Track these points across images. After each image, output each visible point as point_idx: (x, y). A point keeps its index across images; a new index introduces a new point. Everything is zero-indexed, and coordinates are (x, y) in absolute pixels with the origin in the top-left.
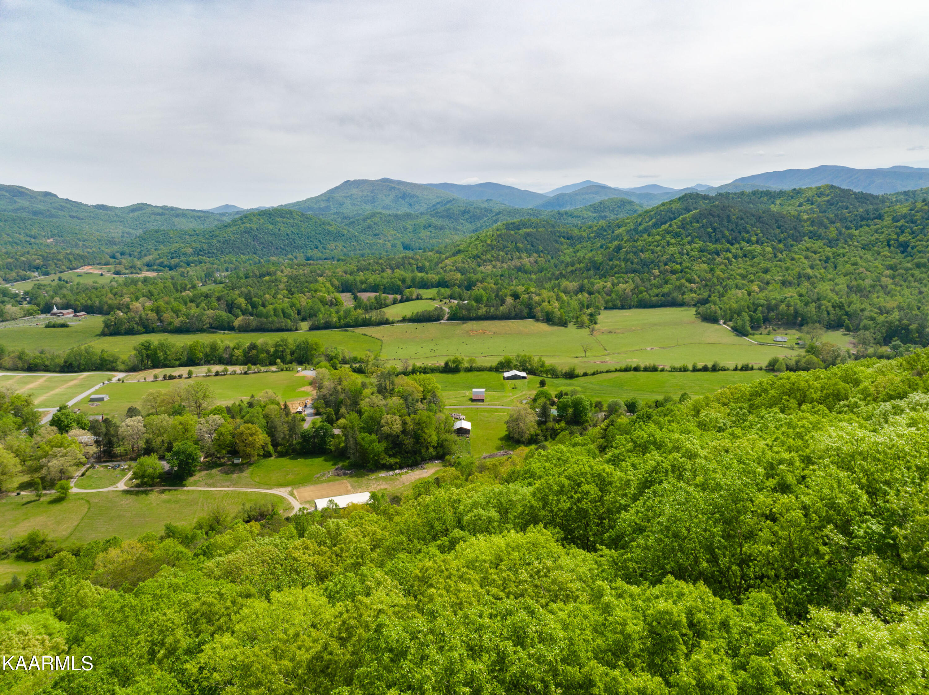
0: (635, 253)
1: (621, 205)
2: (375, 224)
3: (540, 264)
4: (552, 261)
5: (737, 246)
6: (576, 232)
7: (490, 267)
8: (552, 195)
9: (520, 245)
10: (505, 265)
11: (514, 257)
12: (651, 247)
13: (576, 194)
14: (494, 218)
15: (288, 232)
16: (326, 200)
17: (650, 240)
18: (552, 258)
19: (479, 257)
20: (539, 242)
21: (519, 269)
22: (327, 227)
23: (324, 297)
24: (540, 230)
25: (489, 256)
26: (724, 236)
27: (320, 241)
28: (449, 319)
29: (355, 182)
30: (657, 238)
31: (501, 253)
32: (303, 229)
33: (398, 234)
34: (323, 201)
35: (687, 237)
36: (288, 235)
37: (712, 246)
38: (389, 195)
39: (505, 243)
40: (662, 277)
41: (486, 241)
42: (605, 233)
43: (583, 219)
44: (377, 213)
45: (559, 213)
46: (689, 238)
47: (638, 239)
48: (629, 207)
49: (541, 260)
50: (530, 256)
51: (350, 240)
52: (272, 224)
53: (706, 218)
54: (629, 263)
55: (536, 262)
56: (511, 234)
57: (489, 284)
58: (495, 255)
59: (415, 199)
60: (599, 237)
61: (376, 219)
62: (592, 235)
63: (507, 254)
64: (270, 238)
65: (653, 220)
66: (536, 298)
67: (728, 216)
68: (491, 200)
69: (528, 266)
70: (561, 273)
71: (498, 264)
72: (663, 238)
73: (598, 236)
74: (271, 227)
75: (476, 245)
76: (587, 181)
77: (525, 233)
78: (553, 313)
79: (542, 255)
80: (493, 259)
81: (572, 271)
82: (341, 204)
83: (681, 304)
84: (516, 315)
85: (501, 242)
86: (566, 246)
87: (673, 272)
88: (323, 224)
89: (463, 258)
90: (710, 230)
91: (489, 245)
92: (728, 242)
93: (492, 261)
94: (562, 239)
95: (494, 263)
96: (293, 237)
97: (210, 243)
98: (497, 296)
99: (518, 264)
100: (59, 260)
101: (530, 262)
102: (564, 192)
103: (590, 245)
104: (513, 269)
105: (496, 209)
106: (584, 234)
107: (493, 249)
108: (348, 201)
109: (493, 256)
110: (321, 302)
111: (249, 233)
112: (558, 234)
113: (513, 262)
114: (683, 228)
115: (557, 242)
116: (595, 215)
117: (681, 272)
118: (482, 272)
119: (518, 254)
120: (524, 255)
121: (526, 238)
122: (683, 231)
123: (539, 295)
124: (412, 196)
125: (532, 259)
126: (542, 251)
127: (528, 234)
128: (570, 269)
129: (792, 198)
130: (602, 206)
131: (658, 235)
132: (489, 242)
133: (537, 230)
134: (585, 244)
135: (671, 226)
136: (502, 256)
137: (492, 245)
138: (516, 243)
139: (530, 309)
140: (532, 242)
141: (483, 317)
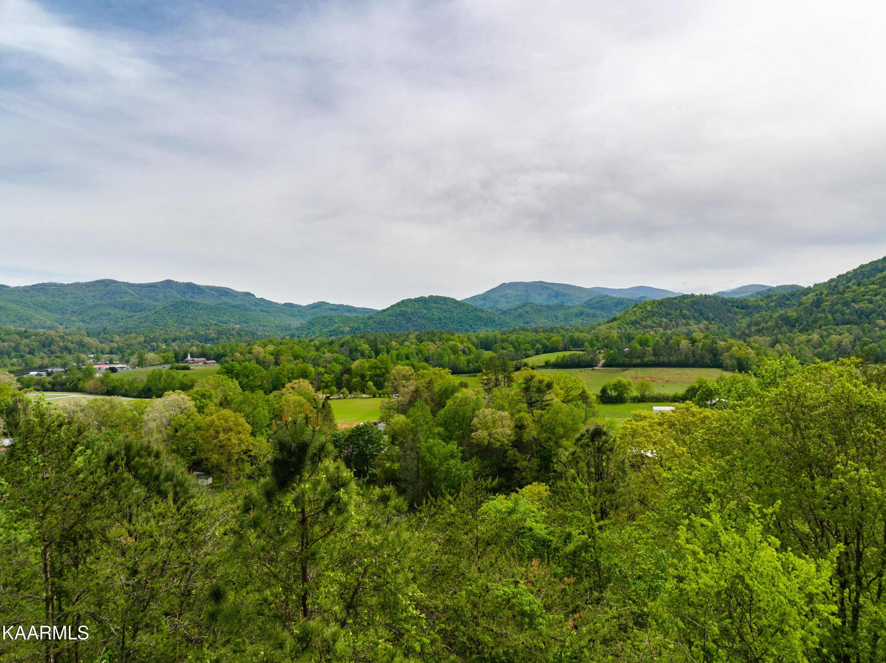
0: (845, 304)
2: (526, 312)
4: (727, 328)
6: (752, 302)
7: (651, 333)
9: (685, 312)
10: (669, 331)
11: (680, 324)
12: (867, 297)
15: (441, 316)
16: (482, 299)
18: (726, 326)
19: (638, 323)
20: (708, 311)
22: (479, 313)
23: (455, 346)
25: (649, 322)
27: (471, 326)
28: (604, 365)
29: (511, 284)
31: (664, 320)
32: (455, 315)
33: (549, 323)
34: (480, 299)
36: (440, 319)
38: (542, 294)
39: (668, 310)
41: (645, 308)
44: (529, 303)
49: (714, 327)
50: (699, 323)
51: (500, 326)
52: (426, 309)
54: (838, 314)
55: (707, 329)
58: (657, 322)
59: (567, 298)
60: (780, 306)
61: (527, 308)
62: (773, 304)
63: (671, 321)
64: (423, 322)
69: (698, 332)
71: (661, 330)
74: (425, 311)
75: (635, 312)
77: (691, 301)
78: (748, 359)
79: (713, 322)
80: (654, 325)
82: (497, 302)
84: (695, 362)
85: (663, 309)
86: (741, 316)
88: (475, 310)
89: (619, 324)
91: (650, 312)
93: (653, 327)
94: (735, 309)
95: (655, 329)
96: (445, 321)
97: (365, 323)
99: (685, 330)
100: (232, 335)
101: (699, 328)
103: (771, 314)
106: (761, 303)
107: (654, 315)
108: (503, 300)
109: (654, 322)
110: (452, 349)
111: (404, 315)
112: (729, 304)
113: (679, 328)
115: (729, 311)
119: (684, 321)
120: (692, 322)
121: (692, 306)
123: (725, 341)
124: (566, 295)
125: (702, 326)
126: (713, 319)
127: (695, 303)
132: (649, 308)
134: (764, 313)
136: (665, 323)
137: (653, 312)
138: (681, 311)
139: (715, 355)
140: (700, 310)
141: (650, 363)
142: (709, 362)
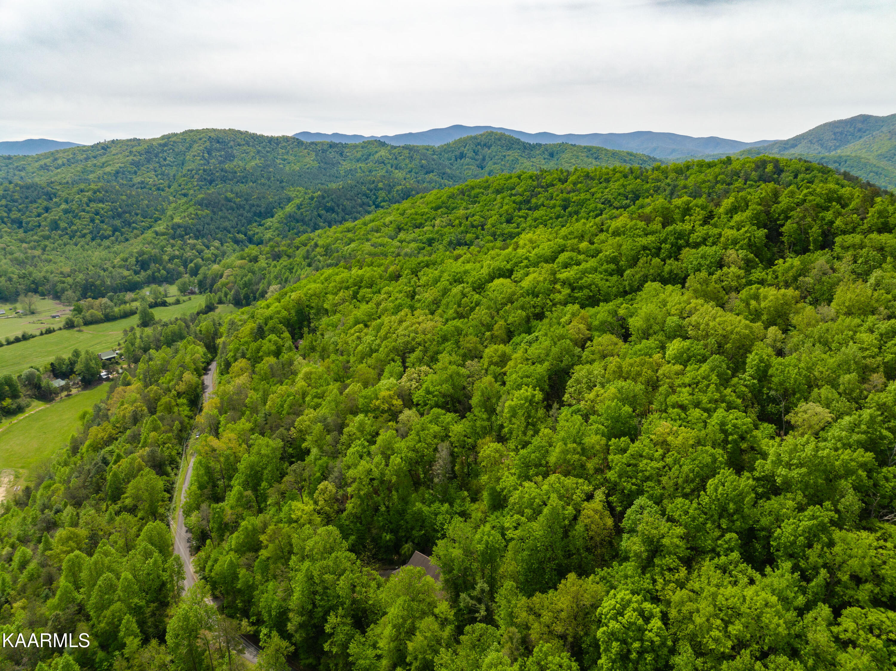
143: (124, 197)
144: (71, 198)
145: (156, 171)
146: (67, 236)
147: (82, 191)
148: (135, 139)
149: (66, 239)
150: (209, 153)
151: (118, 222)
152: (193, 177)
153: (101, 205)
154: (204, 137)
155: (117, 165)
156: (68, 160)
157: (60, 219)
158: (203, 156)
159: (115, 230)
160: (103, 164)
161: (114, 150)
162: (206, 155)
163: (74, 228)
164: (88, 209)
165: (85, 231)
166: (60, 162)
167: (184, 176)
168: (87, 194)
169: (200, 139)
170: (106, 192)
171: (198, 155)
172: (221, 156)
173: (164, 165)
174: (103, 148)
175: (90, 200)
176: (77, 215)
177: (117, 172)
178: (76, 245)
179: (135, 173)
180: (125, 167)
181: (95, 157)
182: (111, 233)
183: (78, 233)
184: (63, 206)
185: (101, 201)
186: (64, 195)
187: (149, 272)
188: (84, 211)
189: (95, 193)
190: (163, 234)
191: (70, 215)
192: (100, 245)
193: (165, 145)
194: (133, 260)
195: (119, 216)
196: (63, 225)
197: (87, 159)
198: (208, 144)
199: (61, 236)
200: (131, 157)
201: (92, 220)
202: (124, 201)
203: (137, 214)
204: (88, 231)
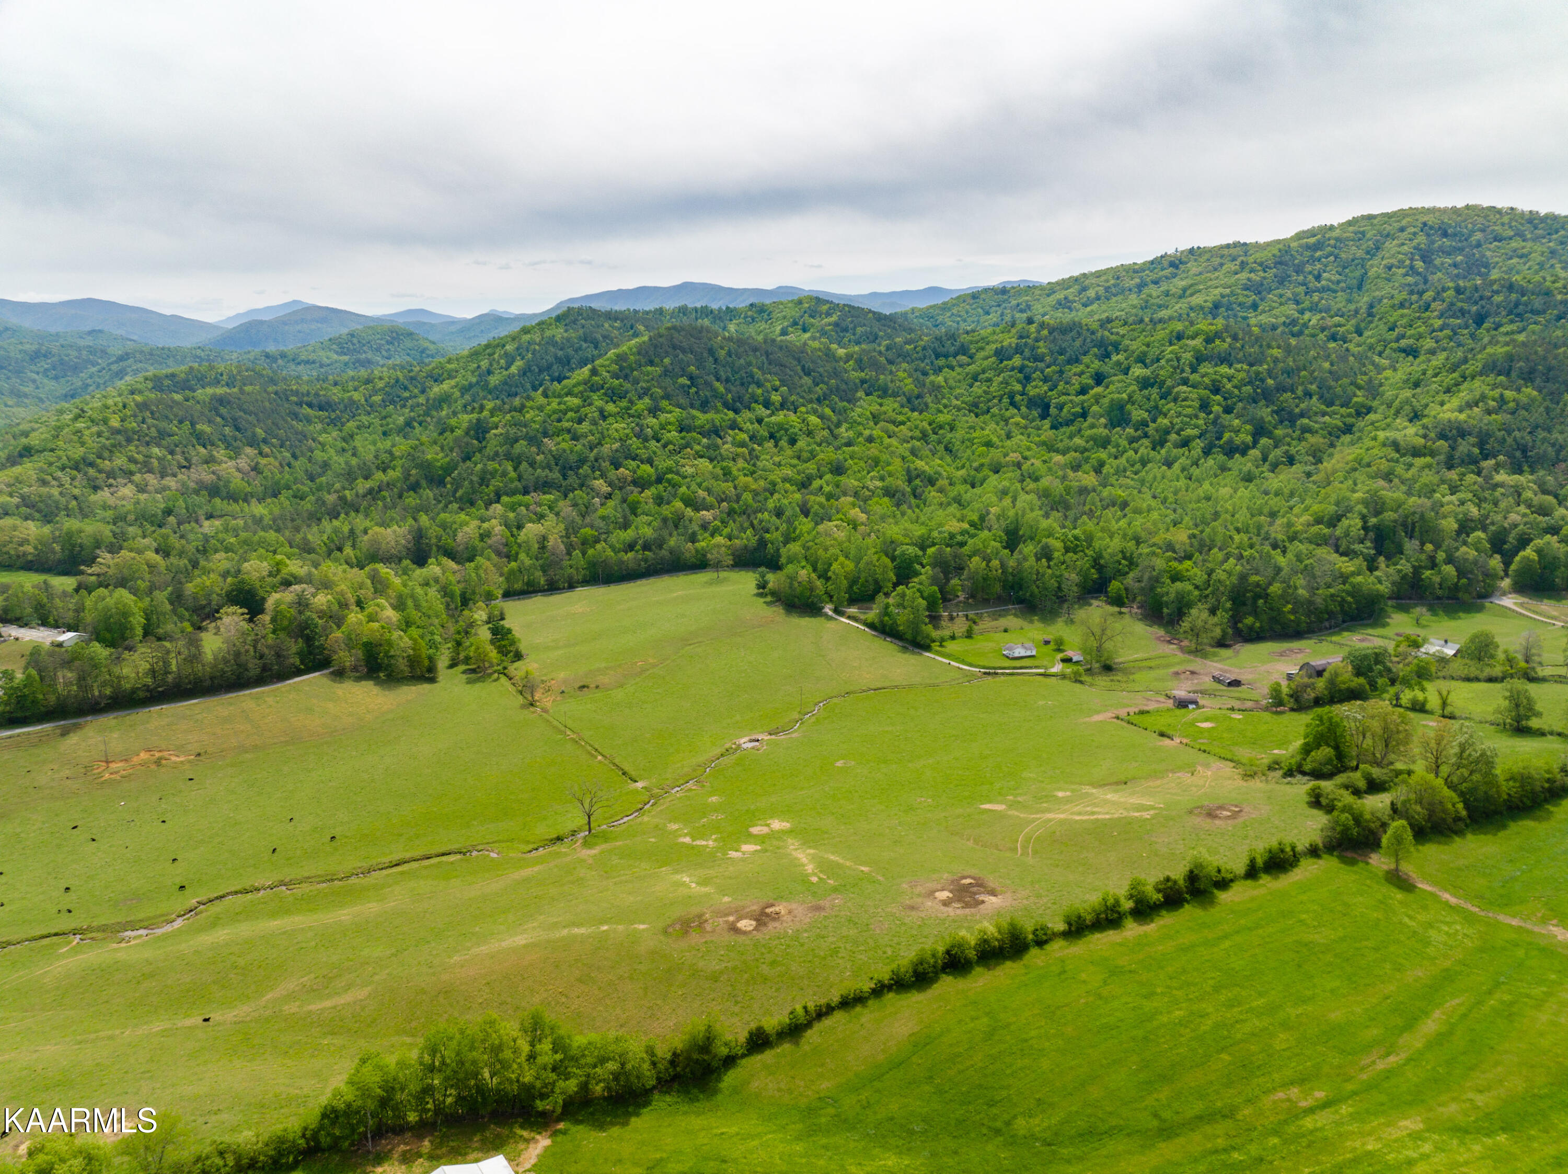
0: (532, 440)
1: (393, 338)
3: (267, 473)
4: (297, 464)
5: (747, 414)
6: (336, 394)
7: (127, 491)
8: (230, 326)
9: (203, 428)
10: (170, 482)
11: (194, 460)
12: (566, 425)
13: (285, 323)
14: (114, 367)
17: (554, 405)
18: (294, 456)
19: (91, 465)
20: (252, 418)
21: (214, 491)
24: (248, 389)
25: (120, 461)
26: (716, 395)
30: (574, 401)
31: (156, 451)
35: (640, 398)
37: (701, 418)
39: (163, 425)
40: (618, 494)
41: (105, 421)
42: (407, 394)
43: (321, 366)
45: (267, 356)
46: (647, 400)
47: (523, 406)
48: (408, 343)
49: (269, 464)
50: (237, 454)
53: (667, 354)
54: (524, 465)
55: (255, 468)
56: (173, 401)
57: (140, 552)
58: (140, 457)
60: (392, 402)
62: (377, 398)
63: (172, 453)
65: (519, 363)
66: (321, 600)
67: (711, 352)
68: (100, 331)
69: (237, 482)
70: (342, 499)
71: (152, 480)
72: (587, 402)
73: (391, 399)
75: (78, 432)
76: (295, 302)
77: (213, 397)
78: (390, 643)
79: (266, 450)
80: (133, 467)
81: (370, 491)
83: (700, 564)
84: (265, 668)
85: (150, 421)
86: (319, 426)
87: (641, 484)
90: (684, 381)
91: (118, 432)
92: (727, 406)
93: (131, 473)
94: (306, 410)
95: (137, 478)
98: (177, 598)
99: (208, 478)
101: (239, 470)
102: (259, 318)
103: (377, 422)
104: (197, 492)
105: (116, 350)
107: (129, 440)
109: (131, 460)
112: (294, 399)
113: (193, 472)
114: (626, 377)
115: (296, 416)
116: (346, 358)
117: (659, 480)
118: (105, 507)
119: (202, 450)
120: (220, 453)
121: (216, 410)
122: (628, 386)
123: (326, 585)
125: (243, 463)
126: (265, 441)
127: (222, 401)
128: (362, 486)
129: (753, 320)
130: (355, 340)
131: (569, 393)
132: (115, 422)
133: (242, 391)
134: (365, 419)
135: (594, 372)
136: (159, 459)
137: (126, 431)
138: (193, 424)
139: (309, 640)
140: (235, 419)
141: (141, 694)
142: (297, 661)
143: (1275, 352)
144: (1153, 352)
145: (1297, 303)
146: (1146, 442)
147: (1180, 337)
148: (1236, 245)
149: (1144, 447)
150: (1426, 258)
151: (1265, 413)
152: (1427, 307)
153: (1224, 369)
154: (1411, 225)
155: (1217, 291)
156: (1107, 289)
157: (1130, 400)
158: (1412, 267)
159: (1260, 431)
160: (1184, 290)
161: (1193, 268)
162: (1419, 264)
163: (1163, 422)
164: (1195, 377)
165: (1189, 432)
166: (1091, 293)
167: (1402, 305)
168: (1192, 343)
169: (1402, 230)
170: (1235, 338)
171: (1401, 264)
172: (1455, 265)
173: (1318, 290)
174: (1173, 265)
175: (1200, 358)
176: (1169, 393)
177: (1216, 306)
178: (1169, 464)
179: (1255, 306)
180: (1233, 294)
181: (1156, 282)
182: (1249, 439)
183: (1173, 437)
184: (1138, 371)
185: (1225, 359)
186: (1136, 346)
187: (1404, 566)
188: (1185, 382)
189: (1209, 340)
190: (1416, 452)
191: (1154, 392)
192: (1224, 469)
193: (1317, 247)
194: (1353, 523)
195: (1267, 396)
196: (1138, 414)
197: (1141, 287)
198: (1421, 239)
199: (1132, 440)
200: (1244, 276)
201: (1205, 406)
202: (1276, 360)
203: (1309, 395)
204: (1196, 432)
